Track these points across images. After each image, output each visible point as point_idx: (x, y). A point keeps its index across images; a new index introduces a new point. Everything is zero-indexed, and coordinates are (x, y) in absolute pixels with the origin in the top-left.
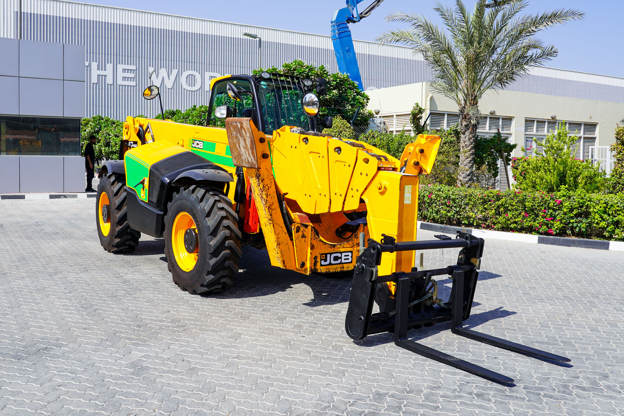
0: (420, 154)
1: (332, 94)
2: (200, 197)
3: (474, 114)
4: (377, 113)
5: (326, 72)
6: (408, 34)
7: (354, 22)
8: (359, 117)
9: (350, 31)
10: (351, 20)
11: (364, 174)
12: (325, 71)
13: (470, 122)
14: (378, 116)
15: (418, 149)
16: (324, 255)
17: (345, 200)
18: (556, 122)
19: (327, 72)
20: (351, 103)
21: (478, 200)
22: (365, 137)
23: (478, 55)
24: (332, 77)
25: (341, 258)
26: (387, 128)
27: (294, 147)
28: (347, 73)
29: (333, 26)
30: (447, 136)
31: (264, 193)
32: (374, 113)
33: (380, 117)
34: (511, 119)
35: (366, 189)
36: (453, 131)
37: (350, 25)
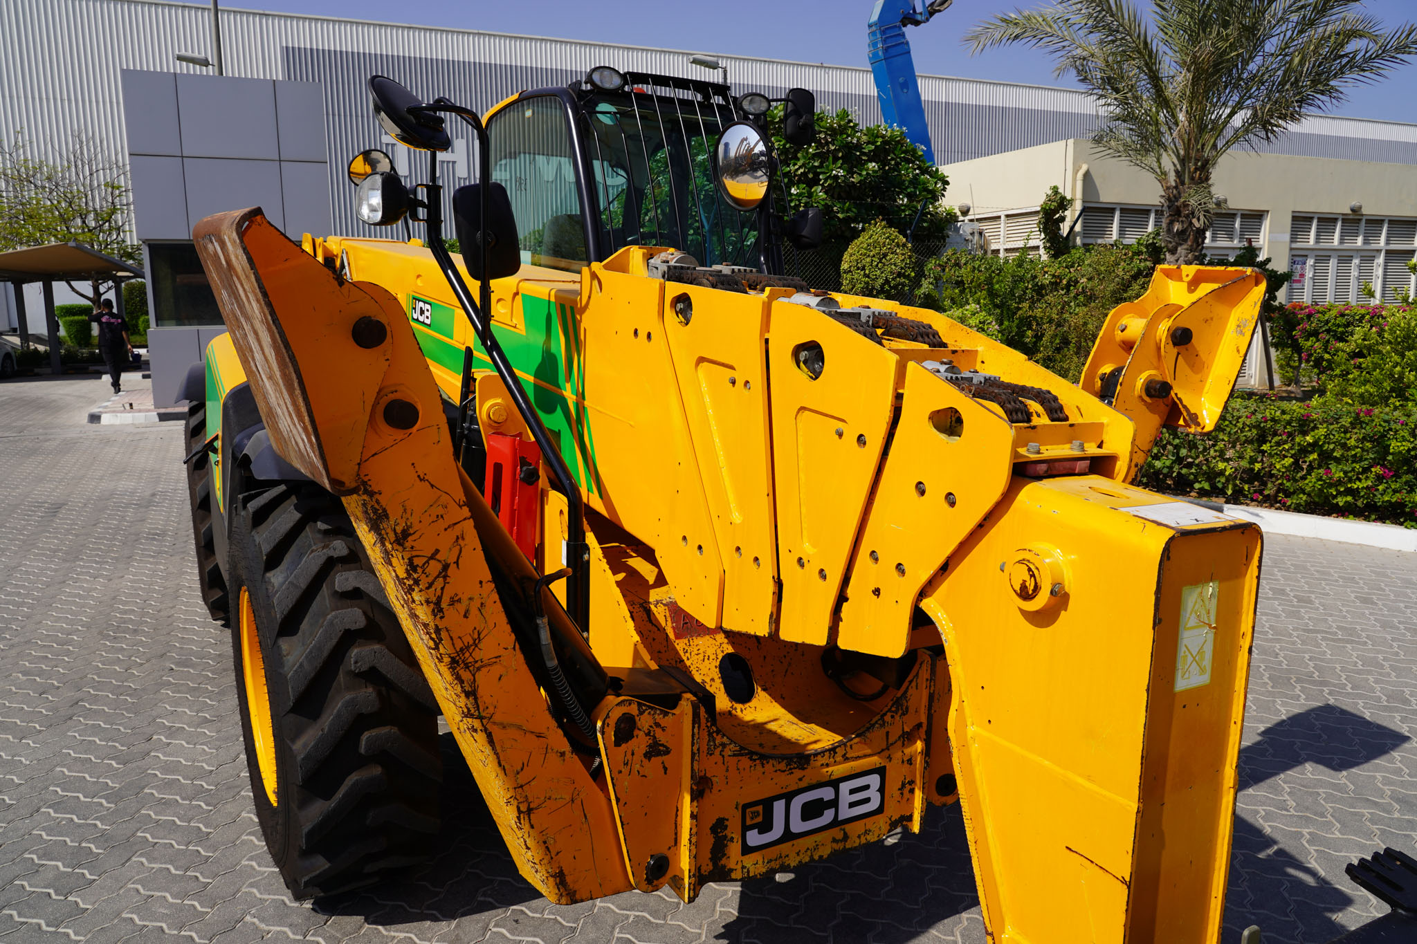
0: (1175, 351)
1: (864, 173)
2: (266, 548)
3: (1200, 204)
4: (965, 212)
5: (852, 124)
6: (1040, 20)
7: (917, 23)
8: (925, 221)
9: (907, 43)
10: (911, 19)
11: (935, 494)
12: (850, 121)
13: (1191, 223)
14: (966, 218)
15: (1163, 328)
16: (760, 808)
17: (842, 598)
18: (1360, 220)
19: (856, 125)
20: (909, 190)
21: (1242, 430)
22: (939, 265)
23: (1221, 55)
24: (865, 135)
25: (834, 803)
26: (987, 243)
27: (642, 335)
28: (900, 126)
29: (873, 33)
30: (1132, 259)
31: (417, 596)
32: (959, 213)
33: (971, 221)
34: (1262, 216)
35: (945, 569)
36: (1147, 246)
37: (909, 30)
